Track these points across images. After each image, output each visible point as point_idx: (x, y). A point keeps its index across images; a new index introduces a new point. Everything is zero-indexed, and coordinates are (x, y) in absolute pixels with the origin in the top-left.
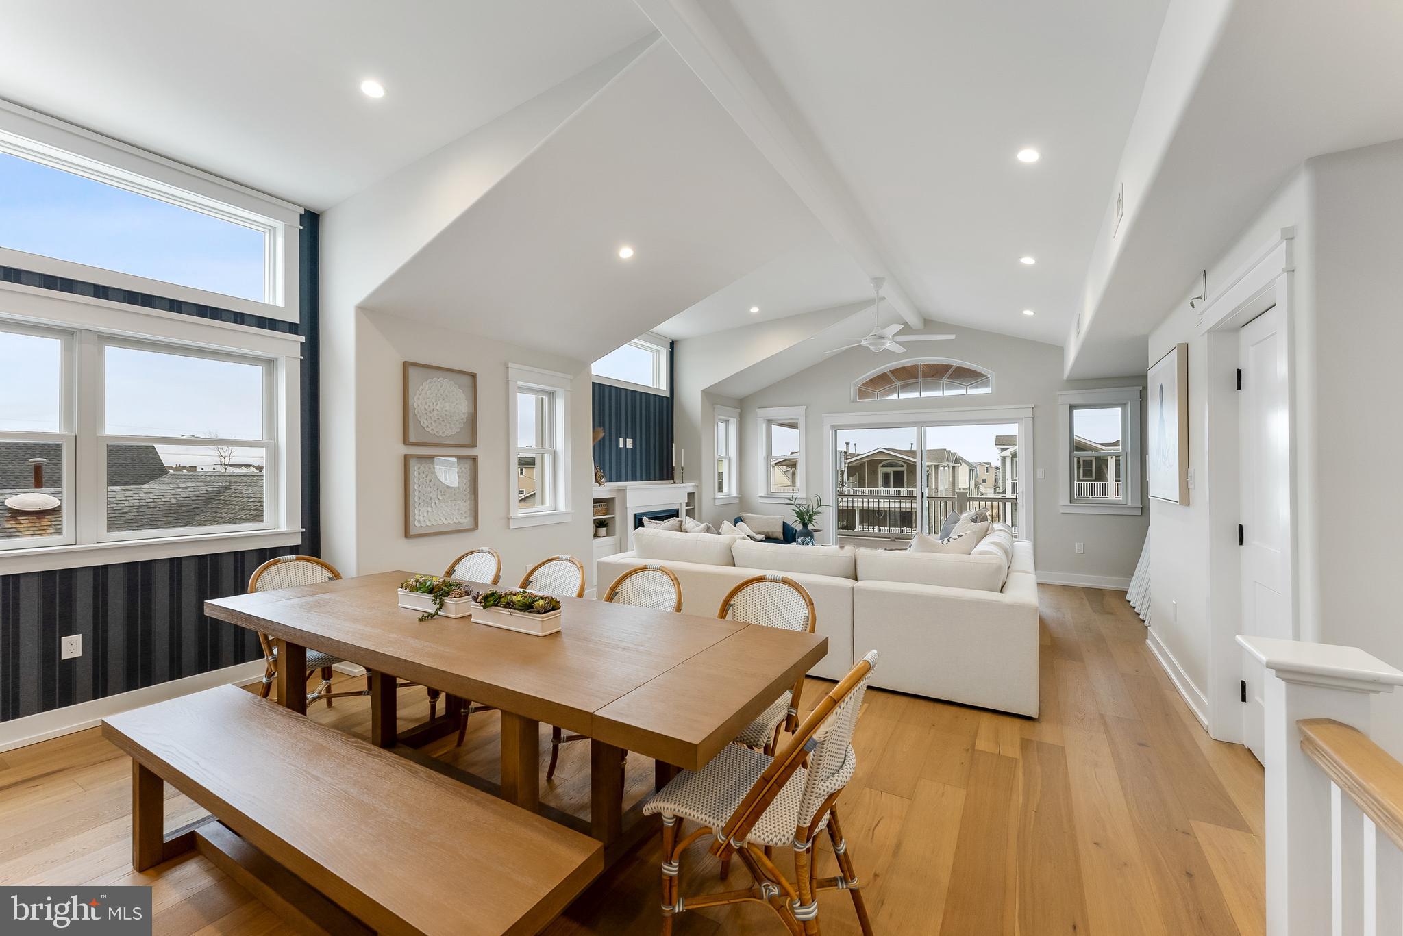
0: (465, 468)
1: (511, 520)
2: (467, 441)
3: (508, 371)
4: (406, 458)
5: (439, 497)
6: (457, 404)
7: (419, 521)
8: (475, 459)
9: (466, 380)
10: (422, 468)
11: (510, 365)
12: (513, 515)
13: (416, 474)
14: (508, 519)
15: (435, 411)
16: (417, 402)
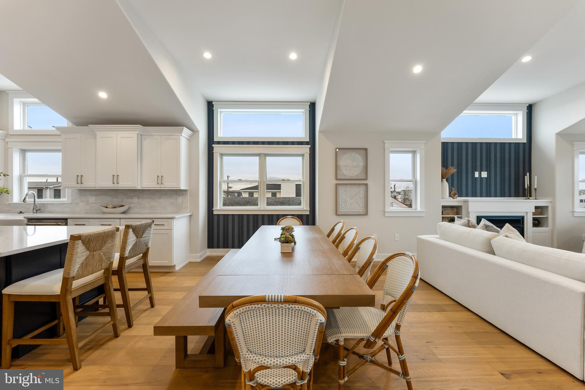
0: (362, 189)
1: (386, 212)
2: (364, 177)
3: (385, 145)
4: (337, 185)
5: (350, 200)
6: (358, 162)
7: (341, 209)
8: (366, 185)
9: (363, 152)
10: (343, 189)
11: (385, 142)
12: (386, 210)
13: (340, 191)
14: (385, 212)
15: (349, 166)
16: (341, 163)
